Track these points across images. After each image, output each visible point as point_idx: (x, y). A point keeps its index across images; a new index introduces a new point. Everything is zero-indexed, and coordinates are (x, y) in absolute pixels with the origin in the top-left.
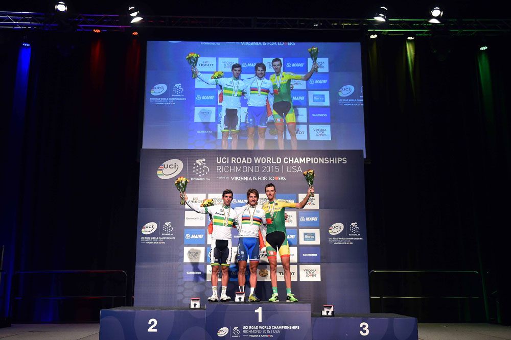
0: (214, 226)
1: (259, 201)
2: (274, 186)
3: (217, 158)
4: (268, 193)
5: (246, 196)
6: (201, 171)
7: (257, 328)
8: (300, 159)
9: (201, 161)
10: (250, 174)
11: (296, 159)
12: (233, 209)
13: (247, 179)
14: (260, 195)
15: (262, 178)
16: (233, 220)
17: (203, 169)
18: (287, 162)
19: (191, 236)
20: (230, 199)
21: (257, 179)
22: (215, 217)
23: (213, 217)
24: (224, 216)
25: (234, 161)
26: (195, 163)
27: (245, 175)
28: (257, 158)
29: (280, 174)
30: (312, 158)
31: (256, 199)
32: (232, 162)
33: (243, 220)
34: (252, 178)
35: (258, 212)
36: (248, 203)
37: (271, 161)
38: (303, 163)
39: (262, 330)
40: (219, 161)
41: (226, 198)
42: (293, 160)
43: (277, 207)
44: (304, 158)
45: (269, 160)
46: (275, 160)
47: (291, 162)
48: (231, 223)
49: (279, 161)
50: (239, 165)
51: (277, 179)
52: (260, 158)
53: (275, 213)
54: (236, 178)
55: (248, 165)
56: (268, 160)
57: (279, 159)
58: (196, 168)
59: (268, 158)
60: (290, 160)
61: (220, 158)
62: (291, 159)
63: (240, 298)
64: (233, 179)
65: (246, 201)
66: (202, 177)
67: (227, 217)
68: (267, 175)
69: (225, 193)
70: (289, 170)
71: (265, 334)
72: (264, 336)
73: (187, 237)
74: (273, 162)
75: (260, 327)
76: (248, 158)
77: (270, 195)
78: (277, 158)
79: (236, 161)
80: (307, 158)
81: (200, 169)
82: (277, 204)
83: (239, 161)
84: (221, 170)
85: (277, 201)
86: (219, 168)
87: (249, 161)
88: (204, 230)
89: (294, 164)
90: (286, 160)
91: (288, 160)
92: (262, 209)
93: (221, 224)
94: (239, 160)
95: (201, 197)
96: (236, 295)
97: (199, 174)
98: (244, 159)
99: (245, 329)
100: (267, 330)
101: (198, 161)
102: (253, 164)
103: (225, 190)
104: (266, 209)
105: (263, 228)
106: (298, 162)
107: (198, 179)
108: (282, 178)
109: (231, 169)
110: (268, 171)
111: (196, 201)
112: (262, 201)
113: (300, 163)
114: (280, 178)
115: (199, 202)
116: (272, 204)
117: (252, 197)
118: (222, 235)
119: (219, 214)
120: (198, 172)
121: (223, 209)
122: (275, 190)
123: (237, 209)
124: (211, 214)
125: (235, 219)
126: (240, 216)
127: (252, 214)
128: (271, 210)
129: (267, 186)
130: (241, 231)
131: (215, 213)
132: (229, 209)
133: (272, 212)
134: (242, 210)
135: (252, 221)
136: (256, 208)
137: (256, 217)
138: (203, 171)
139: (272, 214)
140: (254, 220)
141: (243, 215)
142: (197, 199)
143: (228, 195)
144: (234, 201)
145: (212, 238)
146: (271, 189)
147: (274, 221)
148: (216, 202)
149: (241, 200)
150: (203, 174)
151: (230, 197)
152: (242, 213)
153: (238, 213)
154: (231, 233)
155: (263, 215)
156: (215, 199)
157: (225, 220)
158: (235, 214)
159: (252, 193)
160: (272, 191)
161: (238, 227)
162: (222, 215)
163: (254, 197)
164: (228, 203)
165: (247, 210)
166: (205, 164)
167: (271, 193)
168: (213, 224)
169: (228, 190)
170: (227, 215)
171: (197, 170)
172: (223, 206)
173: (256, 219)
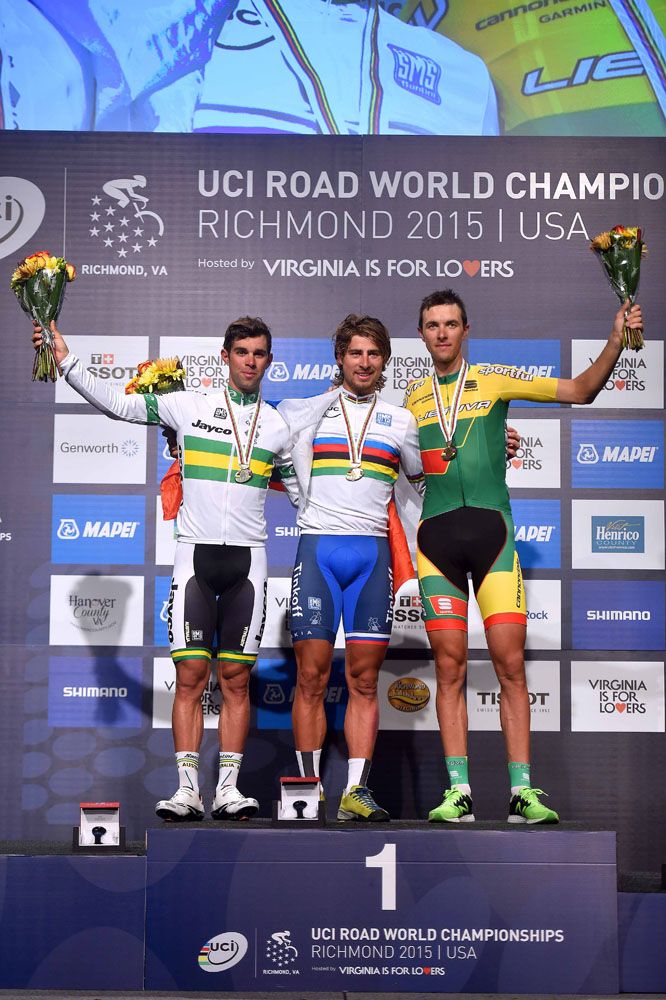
0: (187, 483)
1: (388, 373)
3: (202, 173)
4: (433, 333)
5: (329, 345)
6: (128, 230)
7: (374, 934)
8: (583, 178)
9: (128, 184)
10: (351, 249)
11: (565, 178)
12: (274, 405)
13: (336, 269)
14: (392, 341)
15: (406, 268)
16: (273, 457)
17: (135, 223)
18: (522, 193)
19: (82, 529)
20: (260, 361)
21: (384, 268)
22: (194, 444)
23: (181, 441)
24: (231, 439)
25: (279, 186)
26: (102, 194)
27: (329, 251)
28: (385, 175)
29: (488, 249)
30: (636, 177)
31: (376, 361)
32: (270, 194)
33: (317, 456)
34: (361, 267)
35: (386, 421)
36: (342, 379)
37: (448, 188)
38: (592, 198)
39: (396, 943)
40: (209, 187)
41: (240, 360)
42: (546, 186)
43: (475, 396)
44: (600, 177)
45: (437, 183)
46: (466, 185)
47: (540, 192)
48: (261, 468)
49: (484, 189)
50: (299, 207)
51: (471, 273)
52: (398, 174)
53: (462, 425)
54: (288, 267)
55: (339, 205)
56: (432, 185)
57: (483, 181)
58: (106, 218)
59: (432, 175)
60: (534, 186)
61: (216, 173)
62: (540, 179)
63: (300, 806)
64: (271, 271)
65: (332, 371)
66: (133, 259)
67: (244, 440)
68: (431, 252)
69: (235, 334)
70: (530, 230)
71: (409, 964)
72: (405, 971)
73: (66, 530)
74: (456, 195)
75: (390, 934)
76: (342, 175)
77: (442, 340)
78: (477, 176)
79: (287, 187)
80: (613, 177)
81: (124, 222)
82: (471, 385)
83: (300, 188)
84: (219, 227)
85: (472, 372)
86: (208, 218)
87: (348, 188)
88: (139, 500)
89: (552, 204)
90: (518, 186)
91: (526, 186)
92: (404, 406)
93: (219, 475)
94: (300, 180)
95: (130, 350)
96: (284, 792)
97: (118, 245)
98: (324, 176)
99: (321, 942)
100: (416, 943)
101: (112, 188)
102: (366, 200)
104: (422, 408)
105: (405, 491)
106: (570, 191)
107: (114, 268)
108: (497, 266)
109: (262, 224)
110: (435, 232)
111: (105, 370)
112: (403, 370)
113: (582, 196)
114: (489, 265)
115: (118, 373)
116: (449, 386)
117: (359, 352)
118: (222, 525)
119: (210, 427)
120: (113, 236)
121: (226, 408)
122: (464, 320)
123: (289, 408)
124: (174, 427)
125: (281, 451)
126: (305, 439)
127: (356, 430)
128: (444, 413)
129: (430, 303)
130: (307, 505)
131: (193, 424)
132: (256, 405)
133: (448, 419)
134: (312, 413)
135: (358, 460)
136: (378, 401)
137: (375, 443)
138: (138, 232)
139: (449, 431)
140: (366, 458)
141: (319, 436)
142: (108, 359)
143: (252, 343)
144: (274, 372)
145: (179, 536)
146: (448, 317)
147: (455, 461)
148: (197, 375)
149: (308, 367)
150: (137, 248)
151: (258, 353)
152: (314, 427)
153: (295, 427)
154: (262, 514)
155: (407, 436)
156: (191, 359)
157: (235, 455)
158: (280, 432)
159: (361, 333)
160: (449, 323)
161: (294, 490)
162: (225, 432)
163: (370, 353)
164: (249, 379)
165: (336, 413)
166: (145, 200)
167: (445, 333)
168: (183, 473)
169: (248, 319)
170: (246, 433)
171: (109, 227)
172: (228, 394)
173: (377, 454)
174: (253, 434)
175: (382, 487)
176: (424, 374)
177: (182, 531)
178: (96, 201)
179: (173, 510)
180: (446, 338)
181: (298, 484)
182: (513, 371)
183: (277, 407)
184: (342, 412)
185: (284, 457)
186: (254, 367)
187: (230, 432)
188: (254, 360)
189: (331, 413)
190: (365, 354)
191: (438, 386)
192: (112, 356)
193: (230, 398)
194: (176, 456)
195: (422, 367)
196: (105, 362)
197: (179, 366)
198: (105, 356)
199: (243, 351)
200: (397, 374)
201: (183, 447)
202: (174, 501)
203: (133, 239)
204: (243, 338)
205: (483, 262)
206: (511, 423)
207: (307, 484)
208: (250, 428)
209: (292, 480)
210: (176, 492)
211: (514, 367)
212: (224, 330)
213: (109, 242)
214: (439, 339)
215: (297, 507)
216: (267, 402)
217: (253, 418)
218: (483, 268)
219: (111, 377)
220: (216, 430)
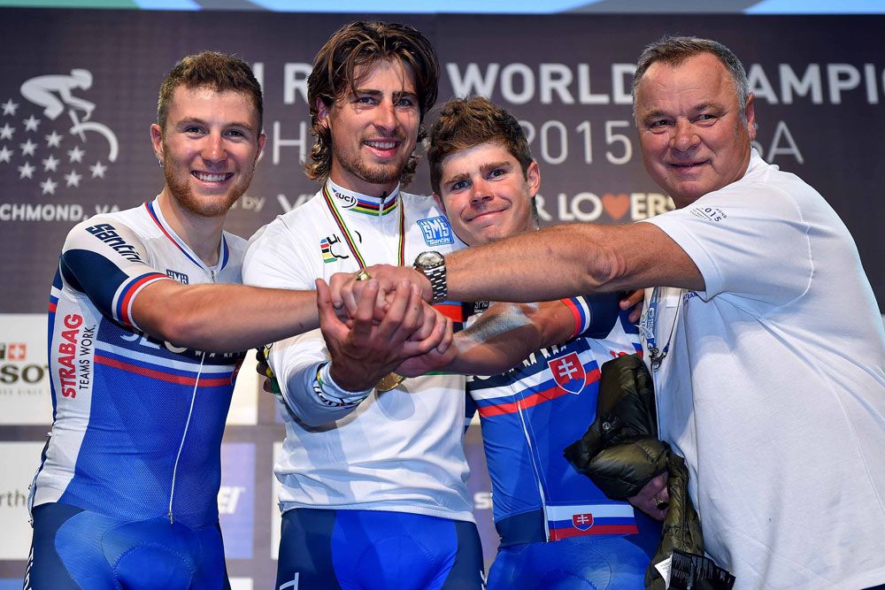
6: (59, 152)
8: (786, 73)
9: (63, 84)
11: (757, 72)
26: (19, 98)
28: (473, 70)
30: (870, 69)
32: (290, 98)
37: (574, 88)
38: (803, 101)
44: (813, 72)
45: (554, 81)
46: (601, 83)
49: (629, 88)
52: (493, 69)
56: (547, 85)
57: (628, 78)
58: (24, 134)
59: (546, 70)
68: (549, 183)
74: (586, 97)
78: (618, 70)
80: (834, 70)
81: (54, 139)
97: (41, 175)
101: (36, 89)
106: (767, 92)
107: (34, 208)
108: (657, 203)
109: (278, 142)
110: (555, 152)
111: (10, 370)
113: (787, 98)
114: (645, 202)
115: (33, 374)
120: (36, 160)
138: (76, 155)
142: (17, 352)
150: (73, 179)
166: (89, 107)
171: (29, 148)
178: (10, 108)
192: (23, 347)
196: (11, 357)
198: (12, 347)
203: (66, 166)
205: (635, 198)
213: (27, 171)
218: (636, 207)
219: (20, 380)
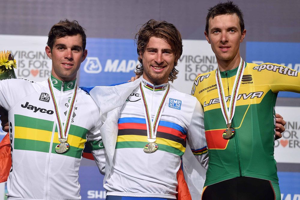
0: (16, 153)
2: (239, 14)
4: (216, 37)
5: (133, 44)
12: (87, 91)
16: (86, 133)
22: (22, 121)
23: (12, 119)
24: (53, 118)
33: (121, 132)
35: (176, 105)
36: (142, 72)
41: (61, 54)
43: (250, 88)
48: (77, 142)
53: (240, 110)
67: (64, 119)
77: (224, 43)
82: (247, 79)
85: (249, 68)
93: (43, 147)
103: (56, 23)
104: (207, 96)
112: (193, 66)
116: (230, 79)
117: (155, 50)
118: (45, 188)
119: (36, 108)
121: (49, 93)
122: (242, 26)
123: (100, 94)
124: (7, 107)
125: (93, 128)
126: (112, 118)
127: (153, 112)
128: (225, 101)
129: (215, 13)
130: (112, 172)
131: (22, 106)
132: (73, 91)
133: (228, 105)
134: (119, 97)
135: (154, 136)
136: (170, 89)
137: (168, 123)
139: (229, 115)
140: (160, 135)
141: (123, 116)
143: (70, 41)
144: (90, 65)
145: (9, 197)
146: (229, 24)
147: (233, 139)
148: (27, 66)
149: (117, 62)
151: (75, 48)
152: (119, 109)
153: (104, 108)
154: (77, 179)
155: (193, 118)
156: (22, 54)
157: (56, 131)
158: (92, 113)
159: (157, 35)
160: (230, 29)
161: (102, 159)
162: (48, 112)
163: (164, 51)
164: (68, 69)
165: (137, 98)
167: (226, 37)
168: (13, 145)
169: (67, 22)
170: (65, 113)
172: (51, 82)
173: (169, 132)
174: (71, 114)
175: (172, 158)
176: (209, 69)
177: (11, 193)
179: (4, 175)
180: (227, 41)
181: (105, 155)
182: (281, 68)
183: (90, 93)
184: (141, 98)
185: (95, 133)
186: (71, 59)
187: (52, 112)
188: (72, 55)
189: (133, 98)
190: (160, 52)
191: (221, 79)
193: (52, 85)
194: (7, 131)
195: (208, 64)
197: (11, 58)
199: (63, 47)
200: (188, 69)
201: (13, 124)
202: (5, 167)
204: (62, 36)
206: (279, 110)
207: (113, 155)
208: (68, 109)
209: (101, 152)
210: (7, 160)
211: (283, 65)
212: (48, 30)
214: (221, 42)
215: (104, 174)
216: (82, 88)
217: (71, 101)
220: (41, 111)
